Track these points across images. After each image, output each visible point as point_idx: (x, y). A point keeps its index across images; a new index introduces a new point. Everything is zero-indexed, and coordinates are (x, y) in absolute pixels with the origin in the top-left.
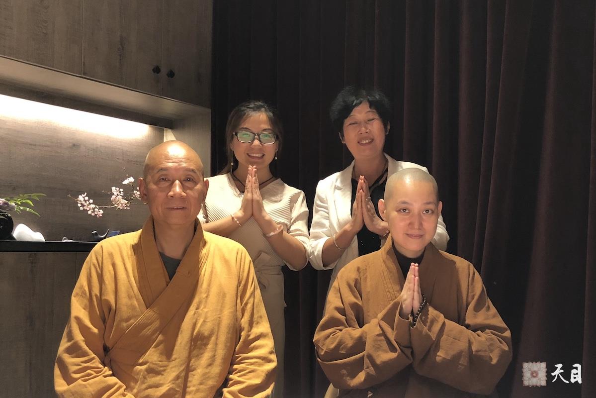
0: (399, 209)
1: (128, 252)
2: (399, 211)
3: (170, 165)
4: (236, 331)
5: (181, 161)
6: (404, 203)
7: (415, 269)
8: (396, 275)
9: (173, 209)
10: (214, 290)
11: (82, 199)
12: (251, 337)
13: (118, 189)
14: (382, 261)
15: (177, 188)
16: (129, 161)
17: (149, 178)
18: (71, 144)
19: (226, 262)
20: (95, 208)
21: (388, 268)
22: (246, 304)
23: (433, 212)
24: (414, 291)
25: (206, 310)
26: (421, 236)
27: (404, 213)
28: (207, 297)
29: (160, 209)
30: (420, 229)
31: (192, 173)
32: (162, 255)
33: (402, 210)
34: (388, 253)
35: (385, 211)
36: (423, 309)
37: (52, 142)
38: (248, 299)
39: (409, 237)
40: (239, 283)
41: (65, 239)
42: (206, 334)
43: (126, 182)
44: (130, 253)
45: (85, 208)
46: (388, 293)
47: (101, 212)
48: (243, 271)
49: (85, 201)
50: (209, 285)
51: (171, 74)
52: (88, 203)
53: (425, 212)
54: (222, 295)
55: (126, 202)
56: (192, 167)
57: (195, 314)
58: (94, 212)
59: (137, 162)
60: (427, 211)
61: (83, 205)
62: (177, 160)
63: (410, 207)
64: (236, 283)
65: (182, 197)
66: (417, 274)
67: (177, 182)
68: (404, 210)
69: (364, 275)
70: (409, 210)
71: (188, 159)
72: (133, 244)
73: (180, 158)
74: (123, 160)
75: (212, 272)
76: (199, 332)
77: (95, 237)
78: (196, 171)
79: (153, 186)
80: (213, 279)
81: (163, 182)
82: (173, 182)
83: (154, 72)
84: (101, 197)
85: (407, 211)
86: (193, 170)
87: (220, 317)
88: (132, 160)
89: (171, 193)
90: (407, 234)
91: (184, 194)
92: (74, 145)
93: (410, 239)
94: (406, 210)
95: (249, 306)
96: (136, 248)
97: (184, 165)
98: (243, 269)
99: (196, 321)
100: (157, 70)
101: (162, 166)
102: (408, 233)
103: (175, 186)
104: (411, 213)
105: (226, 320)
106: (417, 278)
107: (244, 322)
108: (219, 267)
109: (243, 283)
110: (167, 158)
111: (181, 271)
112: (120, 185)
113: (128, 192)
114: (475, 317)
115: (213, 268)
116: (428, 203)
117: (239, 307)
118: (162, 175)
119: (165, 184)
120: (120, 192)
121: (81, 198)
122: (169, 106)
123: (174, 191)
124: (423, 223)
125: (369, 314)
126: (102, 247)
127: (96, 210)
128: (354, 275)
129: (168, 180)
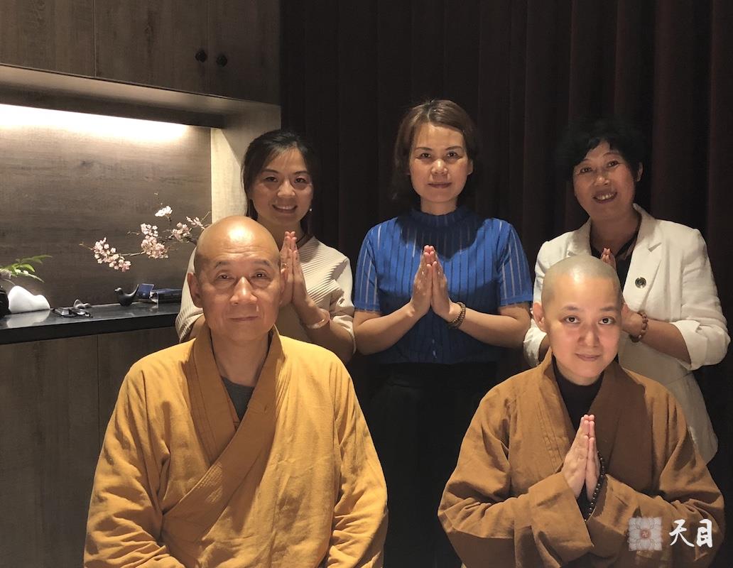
0: (563, 317)
2: (563, 320)
3: (232, 256)
5: (248, 251)
6: (571, 308)
10: (302, 429)
11: (101, 248)
13: (149, 226)
15: (244, 291)
17: (203, 275)
18: (80, 163)
19: (315, 384)
22: (345, 444)
23: (614, 322)
24: (587, 458)
25: (292, 460)
26: (596, 357)
27: (571, 324)
28: (292, 441)
29: (221, 321)
30: (595, 347)
31: (264, 266)
32: (226, 381)
33: (568, 320)
35: (543, 319)
37: (53, 162)
38: (348, 437)
39: (581, 358)
40: (336, 415)
42: (295, 495)
43: (160, 213)
45: (106, 260)
46: (546, 439)
47: (128, 263)
48: (340, 396)
49: (105, 250)
50: (294, 424)
51: (222, 61)
52: (108, 253)
53: (602, 322)
55: (163, 246)
56: (264, 258)
57: (277, 469)
58: (117, 264)
60: (605, 320)
61: (102, 257)
62: (242, 249)
63: (580, 315)
64: (331, 416)
66: (592, 433)
67: (243, 280)
68: (572, 319)
70: (579, 319)
73: (246, 246)
74: (153, 178)
75: (297, 402)
76: (285, 493)
78: (270, 262)
79: (209, 288)
80: (299, 413)
81: (223, 282)
82: (237, 280)
83: (197, 59)
85: (576, 321)
86: (265, 262)
87: (311, 469)
89: (235, 298)
90: (577, 355)
91: (254, 298)
92: (84, 163)
93: (581, 360)
94: (574, 319)
97: (253, 255)
98: (340, 393)
99: (279, 479)
100: (202, 56)
101: (222, 258)
102: (577, 353)
103: (240, 288)
104: (582, 324)
105: (321, 471)
106: (592, 439)
108: (307, 395)
109: (341, 413)
110: (228, 246)
111: (254, 406)
112: (153, 221)
113: (165, 226)
115: (298, 395)
116: (608, 309)
118: (223, 271)
119: (226, 284)
120: (153, 231)
121: (98, 245)
123: (239, 296)
124: (599, 337)
126: (142, 372)
127: (120, 261)
129: (231, 278)
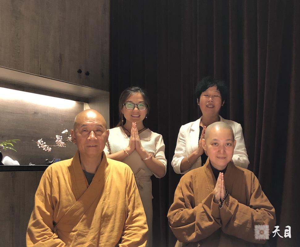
0: (213, 143)
1: (65, 170)
3: (88, 122)
4: (125, 212)
5: (94, 121)
6: (215, 140)
7: (222, 176)
8: (212, 179)
9: (90, 146)
10: (113, 190)
11: (40, 142)
12: (134, 215)
13: (59, 136)
14: (204, 172)
15: (92, 135)
16: (65, 121)
17: (77, 130)
18: (34, 112)
19: (119, 174)
20: (47, 147)
21: (208, 176)
22: (131, 197)
23: (231, 145)
24: (221, 188)
25: (109, 201)
26: (225, 158)
27: (215, 146)
28: (109, 194)
29: (83, 146)
30: (224, 154)
31: (100, 127)
32: (85, 172)
34: (207, 167)
35: (205, 145)
36: (226, 197)
37: (23, 111)
38: (132, 195)
39: (219, 158)
40: (127, 186)
41: (31, 164)
42: (109, 214)
43: (63, 132)
44: (67, 171)
45: (42, 147)
46: (208, 189)
47: (50, 149)
48: (129, 179)
49: (42, 143)
50: (110, 187)
51: (87, 74)
52: (43, 144)
53: (226, 145)
54: (118, 193)
55: (64, 143)
56: (100, 124)
57: (103, 203)
58: (46, 149)
59: (69, 121)
60: (228, 144)
61: (40, 145)
62: (92, 120)
63: (219, 142)
64: (125, 186)
65: (95, 140)
66: (223, 179)
67: (92, 132)
68: (215, 144)
69: (194, 180)
71: (98, 119)
72: (68, 166)
73: (94, 119)
74: (62, 120)
75: (112, 180)
76: (105, 213)
77: (47, 163)
78: (103, 126)
79: (79, 134)
80: (112, 184)
81: (85, 132)
82: (90, 132)
83: (78, 73)
84: (50, 141)
85: (217, 144)
86: (101, 126)
87: (116, 205)
88: (67, 120)
89: (89, 138)
91: (96, 138)
92: (35, 113)
93: (219, 159)
95: (132, 198)
96: (70, 168)
97: (96, 122)
98: (129, 178)
99: (104, 207)
100: (80, 71)
101: (84, 123)
102: (218, 156)
103: (91, 134)
104: (219, 146)
105: (120, 206)
106: (223, 181)
107: (130, 207)
108: (115, 177)
109: (129, 186)
110: (87, 119)
111: (95, 180)
112: (60, 134)
113: (65, 137)
114: (255, 201)
115: (112, 177)
116: (228, 140)
117: (127, 199)
118: (84, 128)
119: (85, 133)
120: (60, 138)
122: (87, 91)
123: (90, 137)
124: (226, 151)
125: (198, 201)
126: (51, 167)
127: (47, 148)
128: (189, 180)
129: (88, 131)
